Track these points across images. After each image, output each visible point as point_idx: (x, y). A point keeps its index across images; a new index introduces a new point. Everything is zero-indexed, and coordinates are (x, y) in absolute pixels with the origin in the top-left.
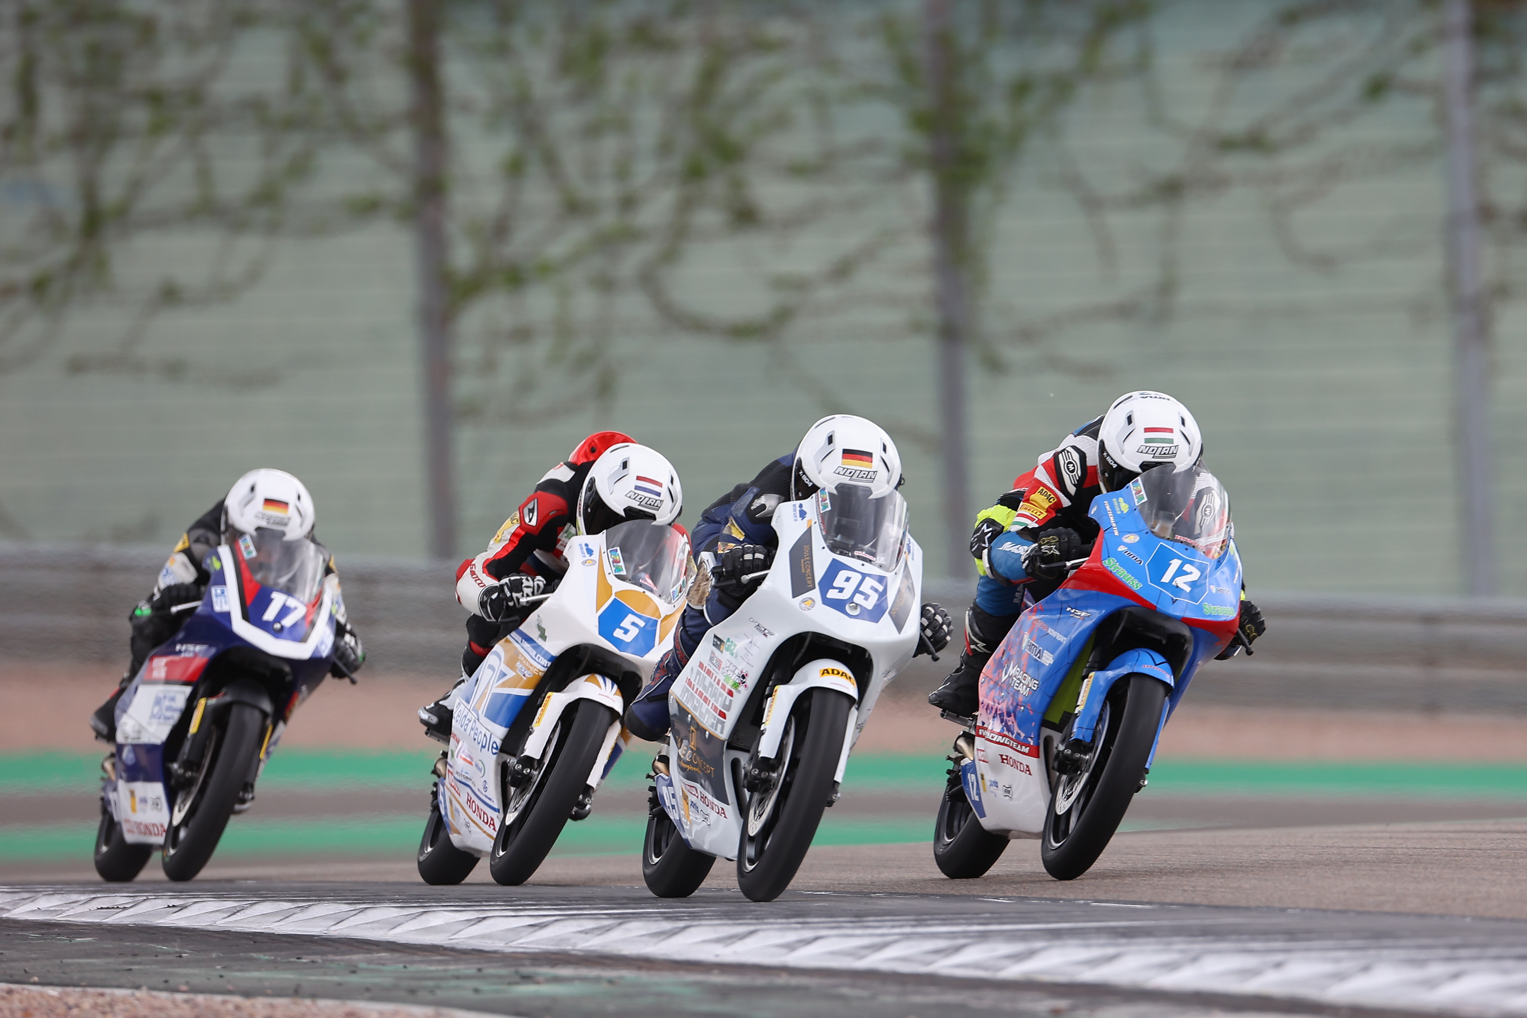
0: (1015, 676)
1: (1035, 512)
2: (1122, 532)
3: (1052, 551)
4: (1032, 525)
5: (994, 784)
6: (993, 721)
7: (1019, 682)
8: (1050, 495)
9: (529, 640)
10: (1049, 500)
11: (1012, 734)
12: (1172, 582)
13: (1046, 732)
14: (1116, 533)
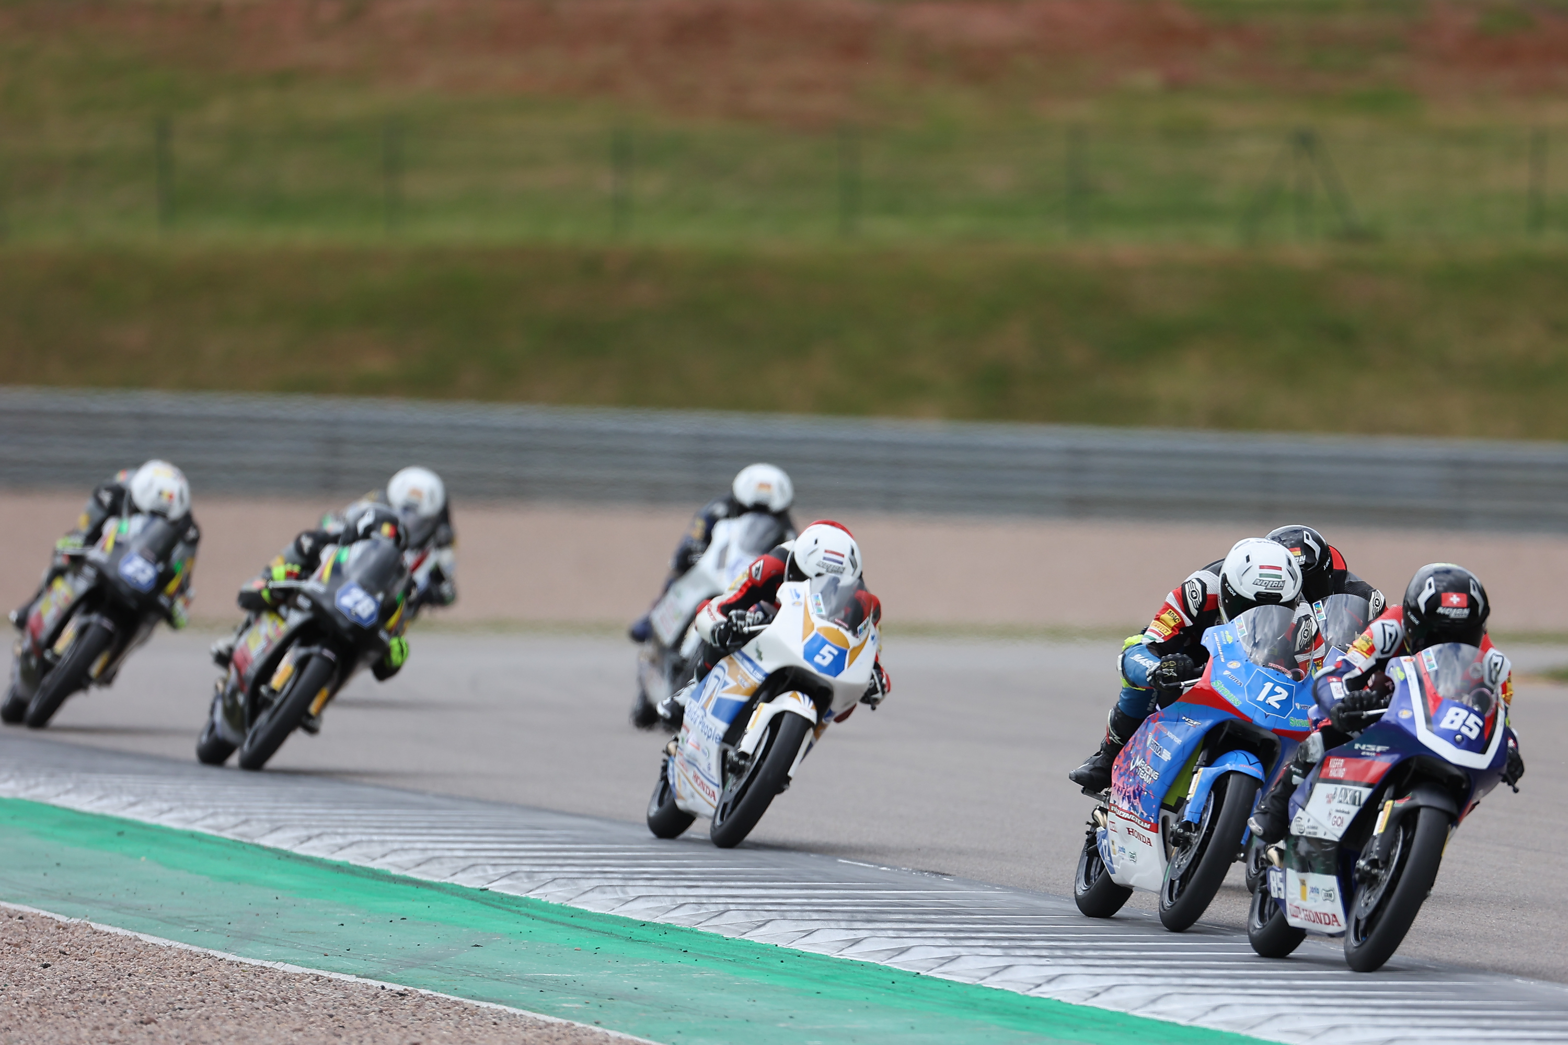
0: (1141, 767)
1: (1163, 629)
2: (1228, 659)
3: (1171, 674)
4: (1160, 640)
5: (1122, 850)
6: (1123, 801)
7: (1143, 772)
8: (1176, 616)
9: (749, 660)
10: (1175, 620)
11: (1137, 813)
12: (1266, 701)
13: (1164, 812)
14: (1223, 660)
